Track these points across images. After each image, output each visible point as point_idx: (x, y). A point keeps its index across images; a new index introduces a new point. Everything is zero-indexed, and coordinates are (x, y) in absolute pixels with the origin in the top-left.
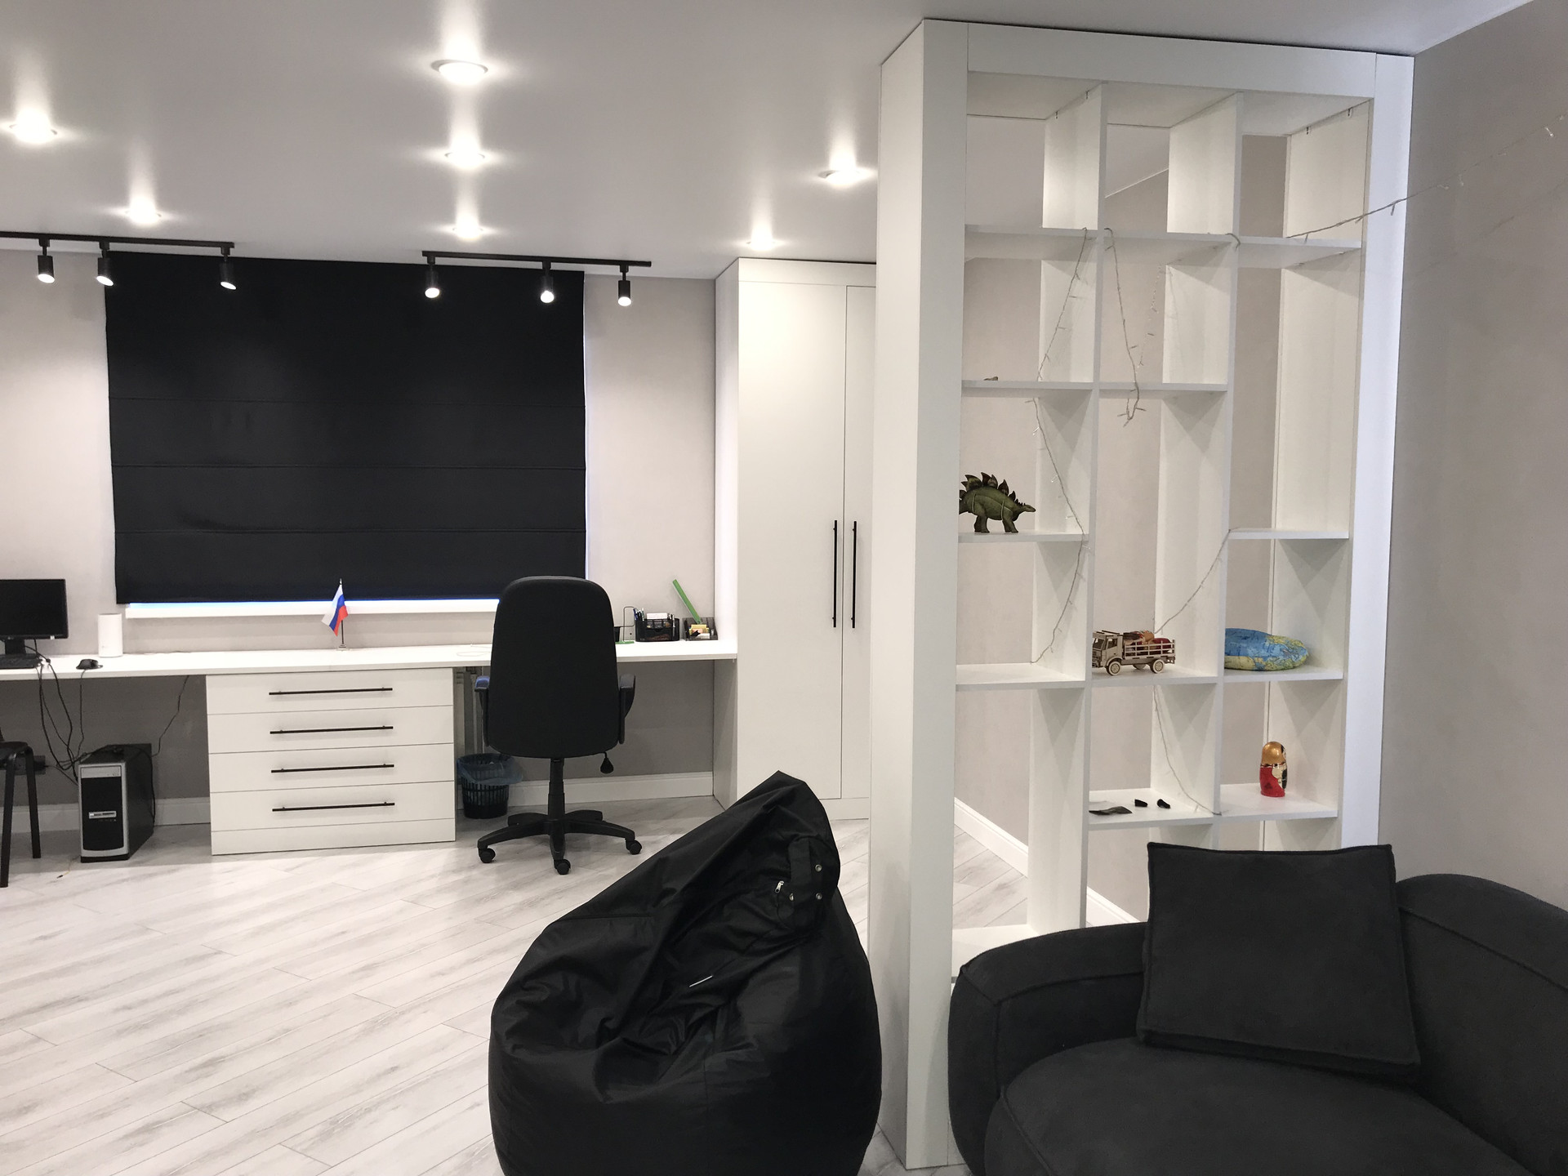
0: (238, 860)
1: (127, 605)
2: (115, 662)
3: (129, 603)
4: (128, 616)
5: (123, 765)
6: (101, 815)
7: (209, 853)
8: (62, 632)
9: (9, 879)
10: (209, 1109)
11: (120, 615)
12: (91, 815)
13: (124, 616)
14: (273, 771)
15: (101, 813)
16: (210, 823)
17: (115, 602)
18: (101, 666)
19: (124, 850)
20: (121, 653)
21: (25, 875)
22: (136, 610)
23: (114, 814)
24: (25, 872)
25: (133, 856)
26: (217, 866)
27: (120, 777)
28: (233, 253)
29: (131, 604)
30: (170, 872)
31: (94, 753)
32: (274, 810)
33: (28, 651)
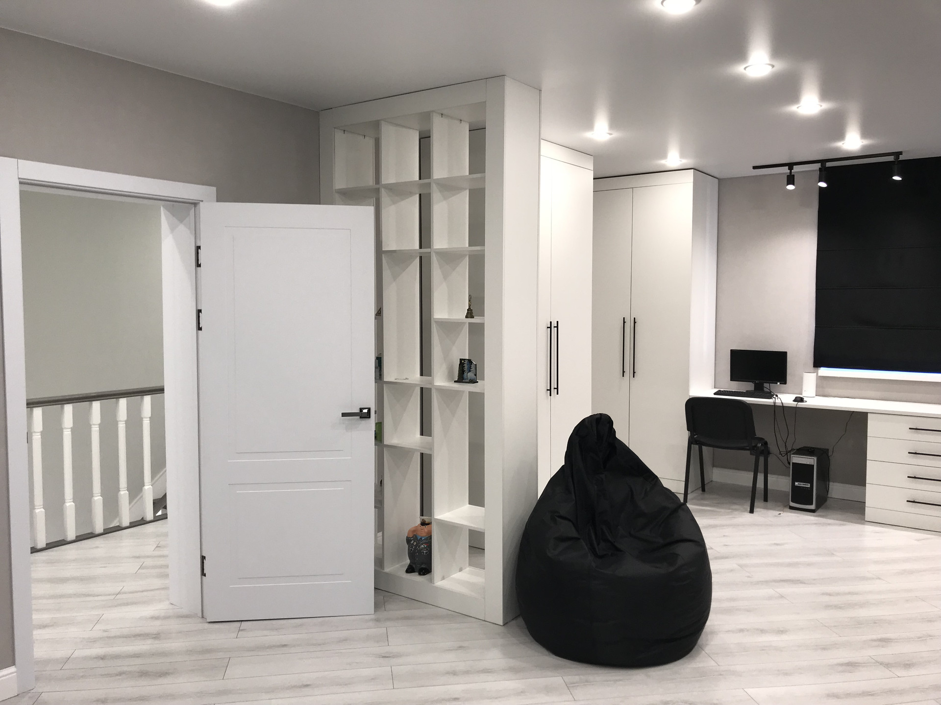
0: (883, 527)
1: (819, 368)
2: (813, 401)
3: (820, 367)
4: (819, 375)
5: (815, 459)
6: (802, 485)
7: (864, 519)
8: (784, 382)
9: (754, 510)
10: (887, 665)
11: (816, 374)
12: (796, 484)
13: (817, 374)
14: (908, 477)
15: (802, 483)
16: (865, 503)
17: (813, 366)
18: (806, 402)
19: (813, 507)
20: (815, 396)
21: (761, 510)
22: (824, 371)
23: (808, 486)
24: (761, 508)
25: (817, 511)
26: (868, 528)
27: (813, 466)
28: (901, 158)
29: (822, 368)
30: (841, 525)
31: (798, 450)
32: (907, 501)
33: (765, 390)
